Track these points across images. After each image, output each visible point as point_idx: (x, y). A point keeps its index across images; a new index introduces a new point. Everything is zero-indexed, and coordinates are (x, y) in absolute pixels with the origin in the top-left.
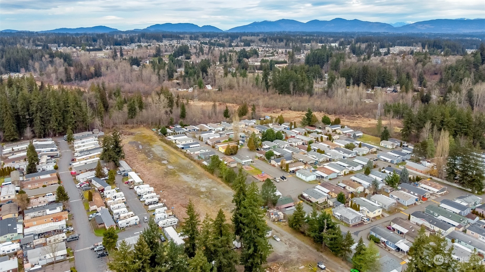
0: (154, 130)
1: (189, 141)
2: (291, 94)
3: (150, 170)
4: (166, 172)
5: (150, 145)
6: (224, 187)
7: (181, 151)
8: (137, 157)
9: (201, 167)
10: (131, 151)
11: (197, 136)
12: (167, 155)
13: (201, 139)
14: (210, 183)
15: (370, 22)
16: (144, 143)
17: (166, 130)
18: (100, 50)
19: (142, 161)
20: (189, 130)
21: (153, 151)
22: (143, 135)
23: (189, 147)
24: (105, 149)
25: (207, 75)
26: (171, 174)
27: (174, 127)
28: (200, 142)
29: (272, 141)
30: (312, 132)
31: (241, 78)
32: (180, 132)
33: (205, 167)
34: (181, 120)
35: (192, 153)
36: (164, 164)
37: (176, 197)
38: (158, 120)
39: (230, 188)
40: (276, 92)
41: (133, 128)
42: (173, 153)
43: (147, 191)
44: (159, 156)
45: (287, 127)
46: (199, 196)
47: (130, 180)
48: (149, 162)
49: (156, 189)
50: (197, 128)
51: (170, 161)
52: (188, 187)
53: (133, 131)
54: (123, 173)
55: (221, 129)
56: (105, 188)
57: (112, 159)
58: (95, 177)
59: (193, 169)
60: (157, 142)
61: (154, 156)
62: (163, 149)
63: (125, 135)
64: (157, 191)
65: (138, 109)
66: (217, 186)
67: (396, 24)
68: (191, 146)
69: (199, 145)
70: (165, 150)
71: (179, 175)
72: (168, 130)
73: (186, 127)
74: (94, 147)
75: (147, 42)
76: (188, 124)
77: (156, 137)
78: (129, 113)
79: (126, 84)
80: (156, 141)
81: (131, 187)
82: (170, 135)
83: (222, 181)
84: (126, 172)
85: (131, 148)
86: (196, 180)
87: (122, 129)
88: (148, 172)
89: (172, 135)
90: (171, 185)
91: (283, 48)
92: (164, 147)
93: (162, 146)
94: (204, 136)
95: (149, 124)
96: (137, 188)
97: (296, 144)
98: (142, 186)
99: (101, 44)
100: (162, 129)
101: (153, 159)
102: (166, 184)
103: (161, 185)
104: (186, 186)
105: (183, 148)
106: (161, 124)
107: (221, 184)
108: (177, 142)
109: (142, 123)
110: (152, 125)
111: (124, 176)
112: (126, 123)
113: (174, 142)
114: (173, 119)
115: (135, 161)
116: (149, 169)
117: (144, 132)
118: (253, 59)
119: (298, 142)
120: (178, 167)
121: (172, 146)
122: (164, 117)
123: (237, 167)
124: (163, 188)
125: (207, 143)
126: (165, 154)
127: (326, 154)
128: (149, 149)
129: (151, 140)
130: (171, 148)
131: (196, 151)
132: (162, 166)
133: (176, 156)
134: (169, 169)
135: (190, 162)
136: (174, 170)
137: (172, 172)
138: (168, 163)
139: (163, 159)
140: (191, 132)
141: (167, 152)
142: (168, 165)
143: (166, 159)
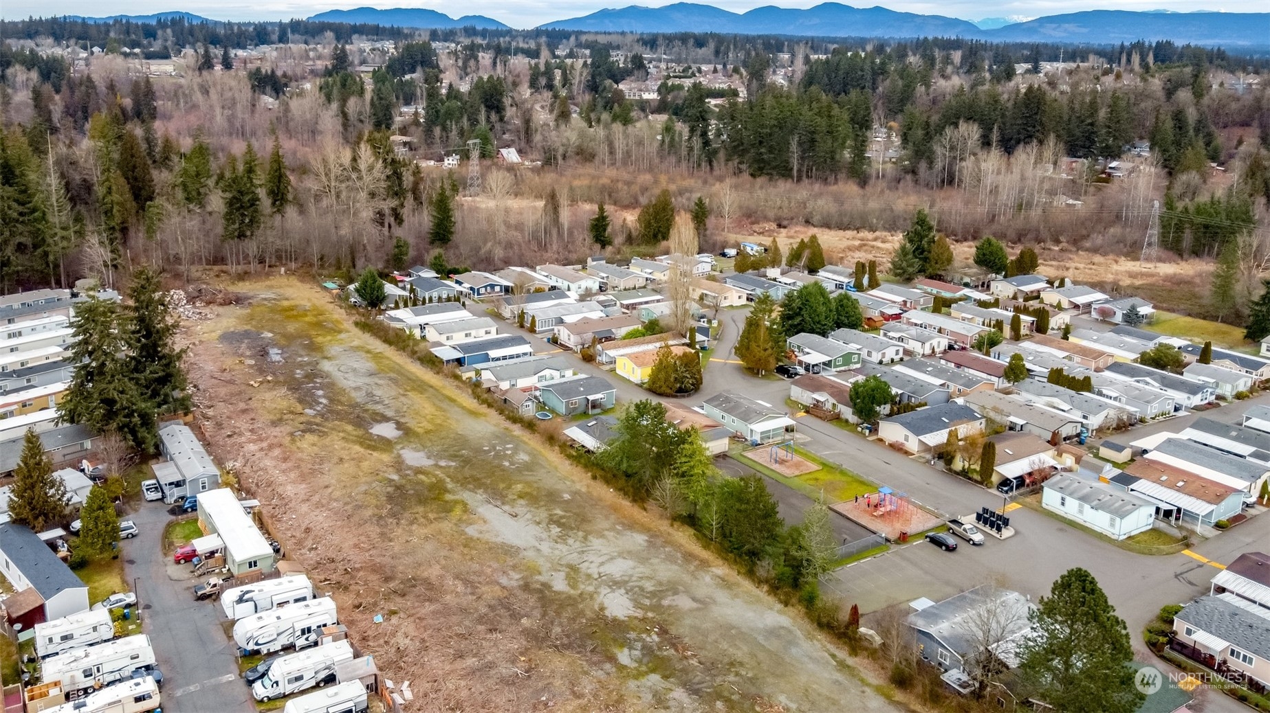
0: (330, 285)
1: (482, 332)
2: (792, 178)
3: (313, 472)
4: (398, 488)
5: (313, 348)
6: (725, 584)
7: (457, 377)
8: (253, 404)
9: (569, 457)
10: (227, 376)
11: (507, 311)
12: (393, 393)
13: (525, 325)
14: (643, 560)
15: (917, 16)
16: (290, 338)
17: (381, 287)
18: (164, 55)
19: (274, 424)
20: (472, 289)
21: (328, 376)
22: (285, 303)
23: (487, 358)
24: (85, 367)
25: (501, 119)
26: (422, 501)
27: (409, 275)
28: (526, 336)
29: (824, 334)
30: (956, 301)
31: (617, 127)
32: (435, 295)
33: (582, 457)
34: (436, 251)
35: (504, 385)
36: (385, 444)
37: (471, 662)
38: (345, 250)
39: (762, 593)
40: (740, 171)
41: (243, 277)
42: (421, 387)
43: (299, 626)
44: (359, 397)
45: (846, 280)
46: (612, 659)
47: (202, 545)
48: (309, 428)
49: (349, 600)
50: (501, 280)
51: (412, 424)
52: (526, 587)
53: (243, 288)
54: (173, 495)
55: (596, 287)
56: (51, 605)
57: (121, 419)
58: (14, 522)
59: (528, 467)
60: (343, 336)
61: (331, 400)
62: (370, 365)
63: (209, 303)
64: (357, 615)
65: (265, 202)
66: (687, 578)
67: (984, 22)
68: (493, 353)
69: (526, 348)
70: (381, 370)
71: (466, 509)
72: (390, 289)
73: (456, 277)
74: (58, 354)
75: (306, 43)
76: (460, 267)
77: (338, 314)
78: (229, 217)
79: (235, 141)
80: (340, 332)
81: (208, 590)
82: (397, 307)
83: (706, 547)
84: (187, 491)
85: (229, 362)
86: (562, 538)
87: (198, 279)
88: (302, 488)
89: (406, 306)
90: (433, 572)
91: (710, 63)
92: (377, 357)
93: (368, 352)
94: (538, 309)
95: (311, 265)
96: (240, 600)
97: (927, 345)
98: (268, 586)
99: (169, 43)
100: (364, 284)
101: (330, 413)
102: (404, 567)
103: (375, 569)
104: (512, 580)
105: (460, 362)
106: (360, 263)
107: (704, 564)
108: (431, 335)
109: (282, 257)
110: (322, 267)
111: (178, 510)
112: (218, 259)
113: (417, 333)
114: (406, 244)
115: (242, 424)
116: (306, 467)
117: (289, 292)
118: (633, 85)
119: (931, 338)
120: (453, 457)
121: (413, 354)
122: (371, 234)
123: (734, 453)
124: (387, 597)
125: (554, 341)
126: (385, 392)
127: (1100, 394)
128: (308, 364)
129: (319, 325)
130: (409, 360)
131: (521, 377)
132: (375, 454)
133: (437, 402)
134: (410, 468)
135: (506, 429)
136: (435, 476)
137: (429, 491)
138: (400, 437)
139: (376, 413)
140: (479, 294)
141: (390, 379)
142: (403, 448)
143: (389, 413)
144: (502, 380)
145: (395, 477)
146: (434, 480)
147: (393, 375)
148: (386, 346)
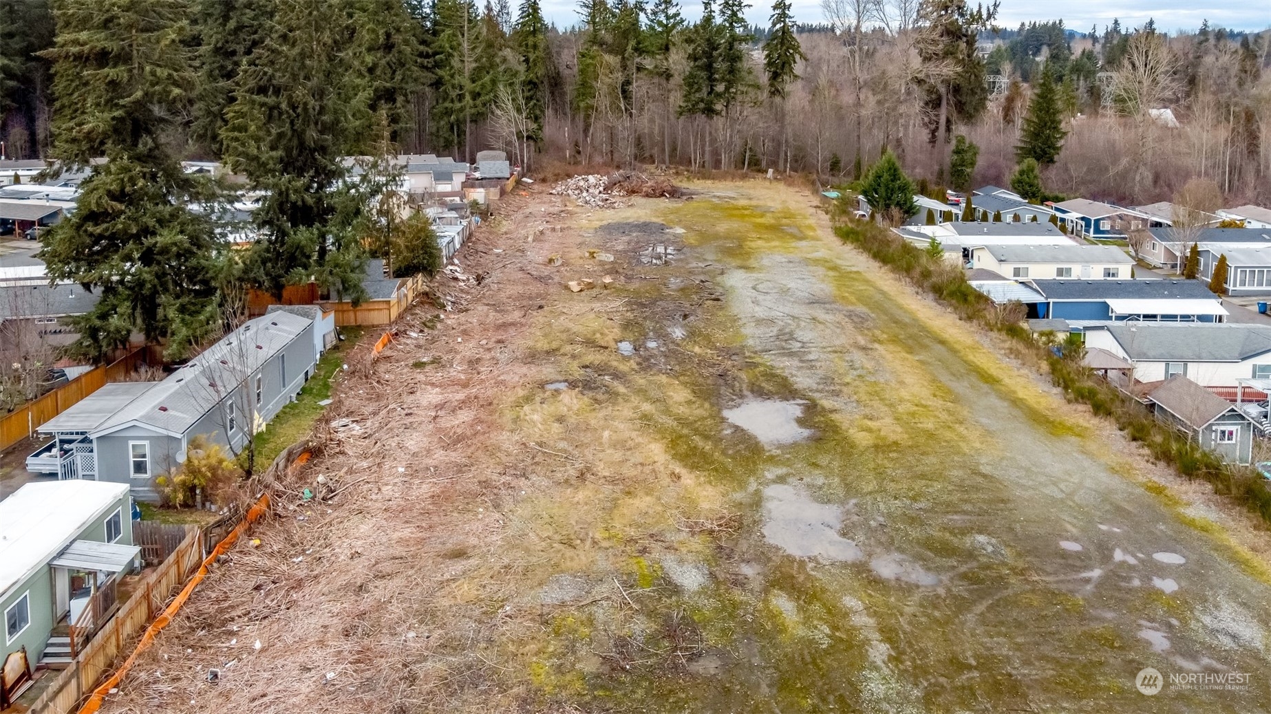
0: (832, 194)
8: (535, 317)
10: (546, 271)
13: (1200, 279)
17: (911, 200)
20: (1084, 219)
22: (743, 203)
23: (1102, 312)
35: (1149, 372)
36: (739, 457)
48: (588, 380)
50: (1145, 215)
60: (802, 244)
63: (631, 192)
68: (1119, 305)
72: (926, 202)
73: (1058, 204)
82: (930, 222)
85: (577, 254)
89: (948, 222)
92: (844, 276)
93: (834, 269)
101: (665, 358)
105: (1033, 311)
108: (985, 263)
113: (952, 257)
117: (760, 193)
129: (773, 228)
130: (910, 290)
131: (1199, 359)
132: (689, 479)
133: (945, 378)
134: (763, 555)
135: (1159, 490)
136: (836, 616)
137: (782, 685)
138: (794, 445)
139: (770, 375)
140: (1097, 231)
141: (850, 315)
142: (781, 480)
143: (802, 381)
144: (1144, 357)
145: (690, 578)
146: (822, 633)
147: (861, 309)
148: (875, 265)
